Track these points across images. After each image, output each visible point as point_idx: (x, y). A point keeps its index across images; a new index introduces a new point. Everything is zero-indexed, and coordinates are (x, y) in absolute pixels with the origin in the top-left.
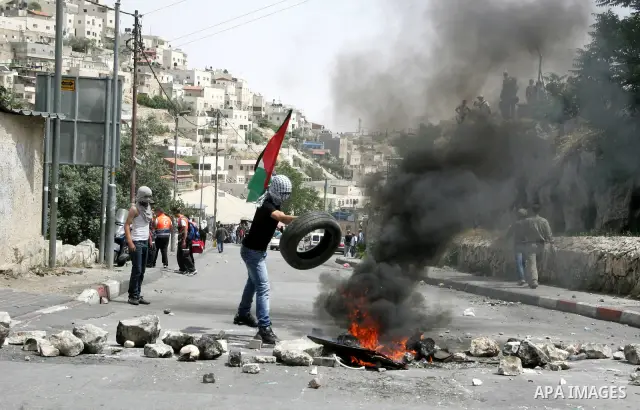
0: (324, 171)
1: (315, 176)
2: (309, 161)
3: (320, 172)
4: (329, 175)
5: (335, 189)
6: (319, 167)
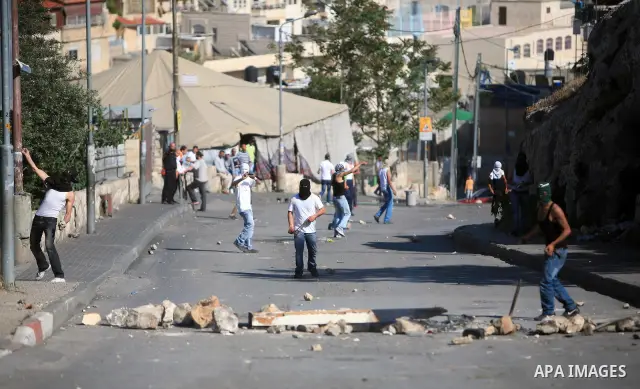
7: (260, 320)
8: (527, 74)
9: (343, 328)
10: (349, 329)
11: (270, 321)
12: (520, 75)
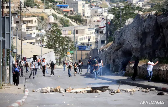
0: (70, 21)
1: (65, 24)
2: (61, 16)
3: (68, 21)
4: (73, 23)
5: (77, 31)
6: (67, 19)
7: (68, 91)
8: (85, 43)
9: (85, 92)
10: (86, 92)
11: (70, 91)
12: (83, 44)
